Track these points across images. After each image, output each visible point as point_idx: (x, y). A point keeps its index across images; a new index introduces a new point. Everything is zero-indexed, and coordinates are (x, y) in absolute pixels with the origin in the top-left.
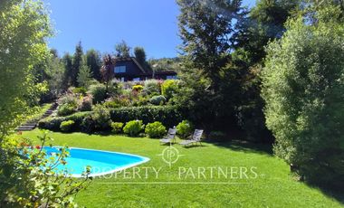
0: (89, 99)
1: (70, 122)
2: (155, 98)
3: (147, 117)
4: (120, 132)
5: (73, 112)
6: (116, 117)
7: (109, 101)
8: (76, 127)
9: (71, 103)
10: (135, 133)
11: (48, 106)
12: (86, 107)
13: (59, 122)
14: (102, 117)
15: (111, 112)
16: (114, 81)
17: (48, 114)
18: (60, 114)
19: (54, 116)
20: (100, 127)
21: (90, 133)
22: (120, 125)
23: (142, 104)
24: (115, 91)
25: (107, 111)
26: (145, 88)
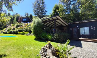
0: (15, 27)
1: (9, 32)
2: (29, 27)
3: (26, 31)
4: (20, 34)
5: (11, 30)
6: (19, 31)
7: (19, 28)
8: (11, 33)
9: (10, 28)
10: (23, 34)
11: (5, 29)
12: (14, 29)
13: (7, 32)
14: (16, 31)
15: (19, 30)
16: (22, 23)
17: (5, 30)
18: (8, 30)
19: (6, 31)
20: (16, 33)
21: (14, 34)
22: (20, 32)
23: (26, 28)
24: (21, 26)
25: (18, 30)
26: (29, 24)
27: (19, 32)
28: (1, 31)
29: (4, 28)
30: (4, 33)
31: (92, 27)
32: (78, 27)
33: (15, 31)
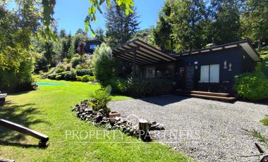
0: (70, 65)
1: (60, 76)
4: (80, 80)
5: (62, 71)
6: (79, 74)
7: (78, 66)
8: (62, 78)
9: (61, 67)
10: (86, 80)
11: (53, 69)
12: (68, 69)
13: (56, 76)
15: (77, 71)
17: (52, 72)
18: (57, 72)
19: (54, 73)
20: (71, 78)
21: (67, 80)
22: (80, 77)
24: (84, 62)
25: (75, 71)
27: (77, 77)
28: (45, 74)
29: (50, 67)
30: (50, 78)
31: (225, 63)
32: (196, 63)
33: (70, 73)
